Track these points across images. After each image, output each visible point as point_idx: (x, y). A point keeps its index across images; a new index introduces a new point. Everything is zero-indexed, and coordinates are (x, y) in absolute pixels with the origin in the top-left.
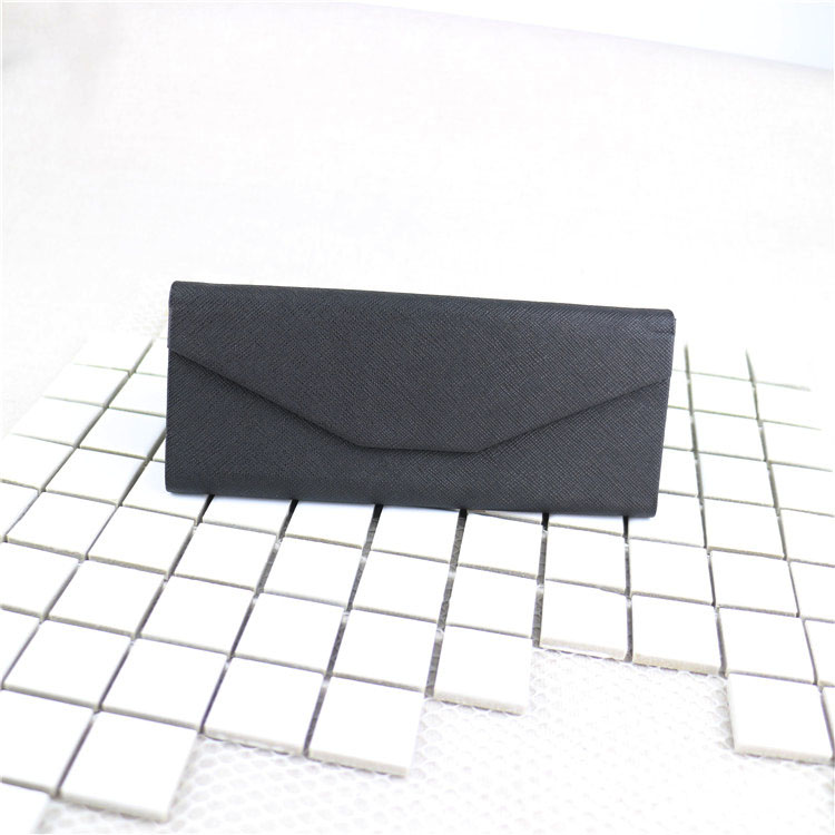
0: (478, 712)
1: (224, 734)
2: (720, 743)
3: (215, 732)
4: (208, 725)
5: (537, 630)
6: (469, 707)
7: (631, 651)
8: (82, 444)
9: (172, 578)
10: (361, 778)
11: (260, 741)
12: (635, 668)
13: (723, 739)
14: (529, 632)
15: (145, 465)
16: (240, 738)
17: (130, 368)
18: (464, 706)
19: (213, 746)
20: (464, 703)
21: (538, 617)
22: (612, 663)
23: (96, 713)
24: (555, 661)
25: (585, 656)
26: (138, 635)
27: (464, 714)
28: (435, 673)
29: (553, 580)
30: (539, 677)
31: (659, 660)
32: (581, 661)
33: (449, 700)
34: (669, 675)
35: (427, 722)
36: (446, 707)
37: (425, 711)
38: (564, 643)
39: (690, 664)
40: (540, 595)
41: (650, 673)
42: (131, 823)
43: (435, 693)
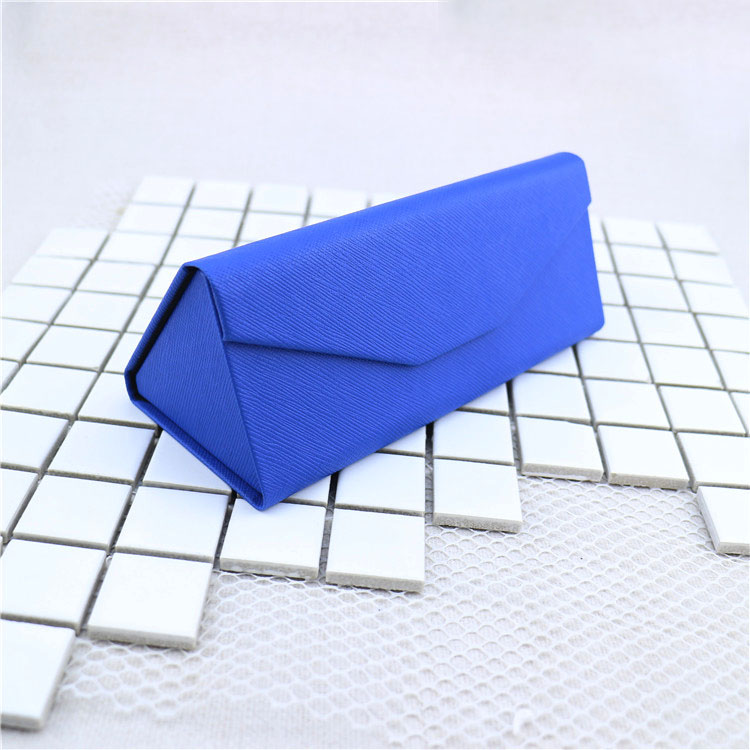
0: (477, 533)
1: (240, 564)
2: (700, 546)
3: (230, 563)
5: (519, 458)
6: (466, 529)
7: (606, 474)
8: (57, 321)
10: (380, 596)
11: (275, 568)
12: (611, 487)
13: (703, 543)
14: (511, 459)
15: (120, 337)
16: (258, 566)
17: (92, 255)
18: (463, 528)
19: (229, 578)
20: (463, 526)
21: (517, 449)
22: (590, 485)
24: (537, 485)
25: (564, 480)
27: (464, 535)
28: (430, 501)
29: (524, 416)
30: (526, 500)
31: (633, 478)
32: (561, 485)
33: (447, 525)
34: (643, 492)
35: (429, 544)
36: (446, 530)
37: (427, 535)
38: (544, 468)
39: (661, 480)
40: (512, 431)
41: (625, 491)
42: (160, 653)
43: (435, 517)
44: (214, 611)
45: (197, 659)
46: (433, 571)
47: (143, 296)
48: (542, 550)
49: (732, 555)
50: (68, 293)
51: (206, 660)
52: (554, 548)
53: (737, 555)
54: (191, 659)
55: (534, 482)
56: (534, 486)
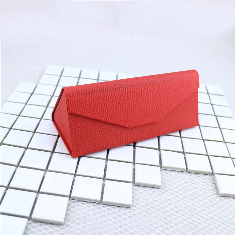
0: (148, 188)
1: (77, 198)
2: (214, 193)
3: (74, 197)
5: (161, 164)
6: (145, 187)
7: (187, 169)
8: (21, 115)
10: (118, 209)
11: (87, 199)
12: (188, 174)
13: (215, 192)
14: (159, 165)
15: (41, 120)
16: (82, 199)
17: (32, 92)
19: (73, 202)
20: (144, 186)
21: (160, 160)
22: (182, 173)
23: (37, 194)
24: (166, 173)
25: (174, 171)
26: (46, 170)
27: (143, 189)
28: (134, 178)
30: (163, 177)
31: (195, 171)
32: (173, 173)
33: (139, 185)
34: (198, 175)
35: (134, 192)
36: (138, 187)
37: (133, 189)
38: (168, 167)
39: (204, 172)
40: (159, 154)
41: (192, 175)
42: (53, 226)
43: (135, 183)
44: (69, 212)
45: (64, 228)
46: (134, 201)
47: (47, 107)
48: (167, 194)
49: (224, 196)
50: (25, 105)
51: (67, 229)
52: (171, 193)
53: (225, 197)
54: (62, 228)
55: (165, 171)
56: (165, 173)
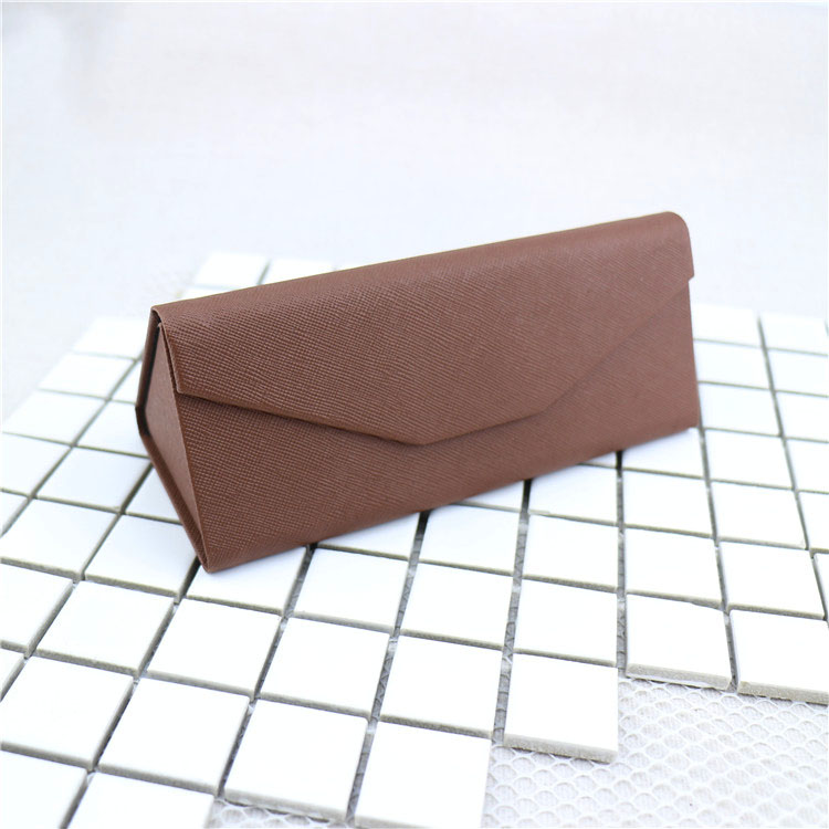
0: (558, 761)
1: (249, 797)
3: (238, 795)
4: (229, 786)
5: (623, 653)
6: (546, 754)
7: (735, 677)
9: (184, 600)
11: (293, 806)
12: (740, 699)
14: (613, 658)
16: (269, 801)
18: (541, 753)
19: (234, 812)
20: (541, 750)
21: (623, 637)
22: (713, 693)
23: (89, 773)
24: (645, 692)
25: (680, 685)
26: (142, 671)
27: (540, 764)
28: (502, 712)
29: (636, 593)
30: (627, 714)
31: (769, 688)
32: (675, 692)
33: (521, 748)
34: (783, 707)
35: (495, 775)
36: (519, 755)
37: (493, 760)
38: (655, 671)
39: (807, 693)
40: (619, 611)
41: (758, 704)
43: (506, 739)
46: (495, 815)
48: (641, 791)
52: (657, 788)
55: (640, 687)
56: (641, 693)
